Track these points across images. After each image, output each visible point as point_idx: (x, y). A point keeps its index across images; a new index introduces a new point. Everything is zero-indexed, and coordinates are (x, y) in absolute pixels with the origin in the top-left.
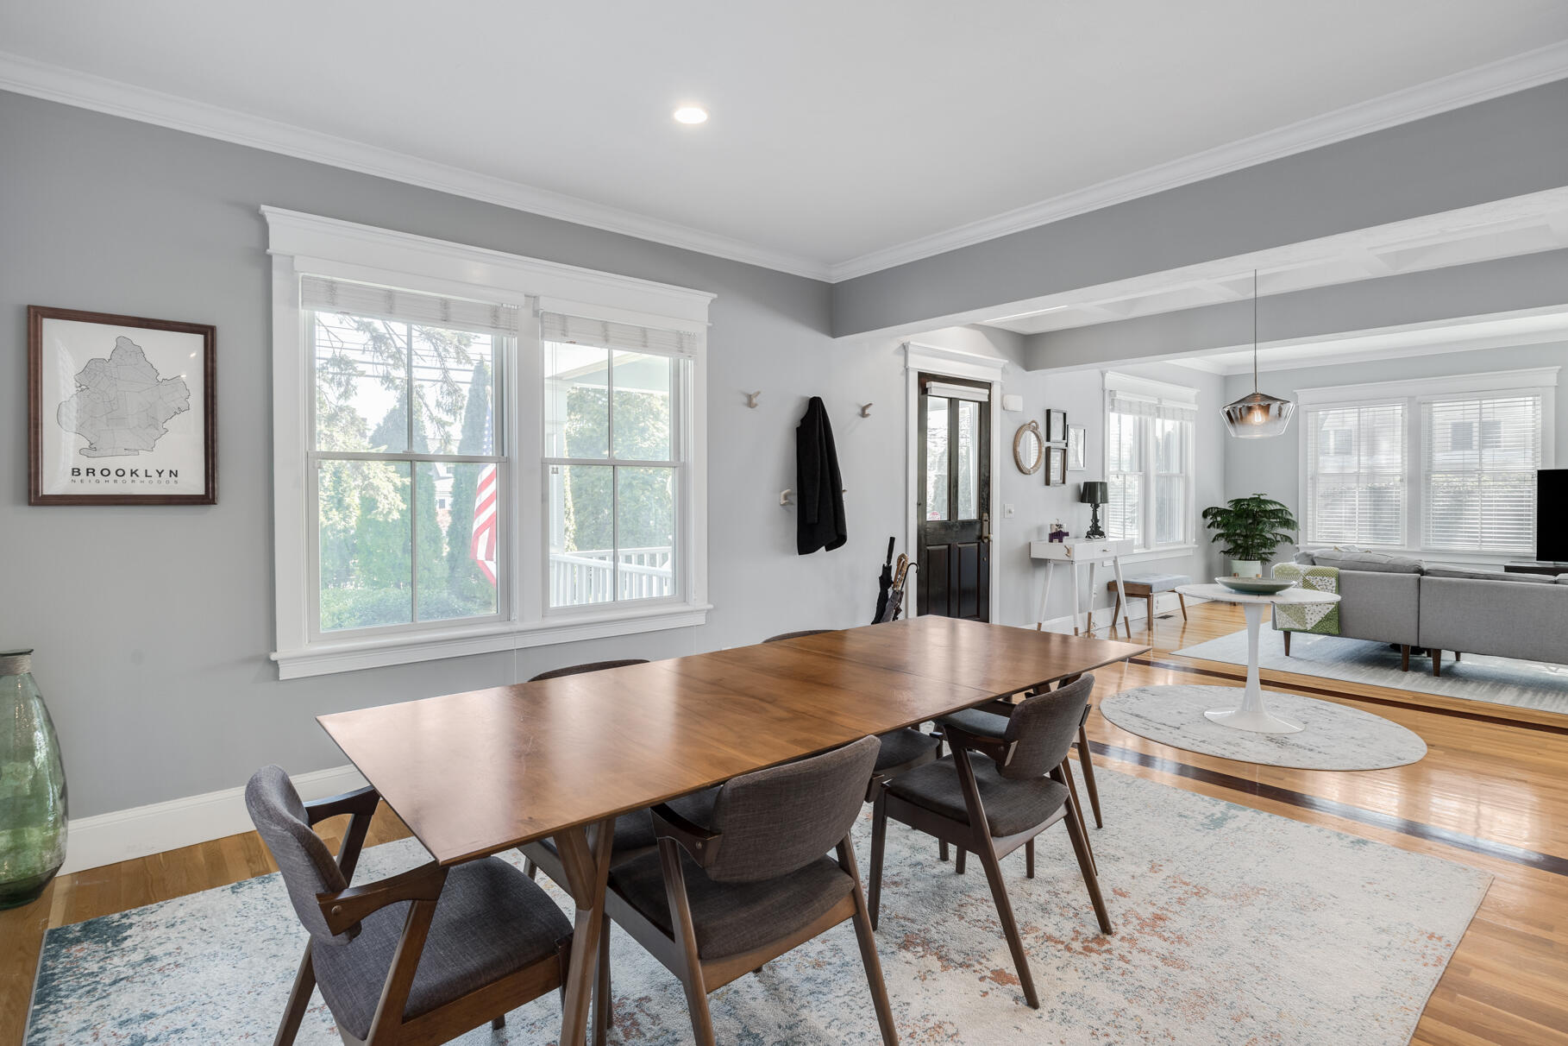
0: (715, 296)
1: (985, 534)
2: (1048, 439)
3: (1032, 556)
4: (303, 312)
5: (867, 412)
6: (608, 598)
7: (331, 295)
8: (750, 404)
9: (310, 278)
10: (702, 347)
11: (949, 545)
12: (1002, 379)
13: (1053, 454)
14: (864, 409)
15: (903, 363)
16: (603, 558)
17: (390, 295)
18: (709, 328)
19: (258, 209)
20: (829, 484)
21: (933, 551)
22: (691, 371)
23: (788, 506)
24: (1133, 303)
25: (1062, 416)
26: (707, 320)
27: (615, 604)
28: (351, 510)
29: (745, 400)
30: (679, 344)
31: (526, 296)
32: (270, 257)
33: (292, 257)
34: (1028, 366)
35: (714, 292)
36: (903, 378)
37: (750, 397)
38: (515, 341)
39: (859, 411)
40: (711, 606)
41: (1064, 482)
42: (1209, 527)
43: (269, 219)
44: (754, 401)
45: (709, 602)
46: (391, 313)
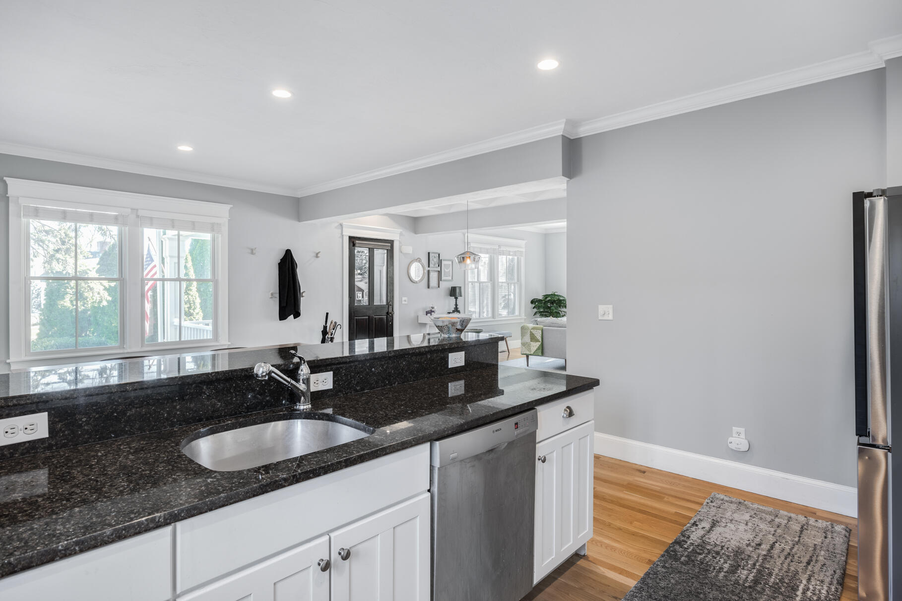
0: (232, 206)
1: (390, 311)
2: (429, 267)
3: (419, 322)
4: (24, 220)
5: (319, 255)
6: (178, 340)
7: (37, 213)
8: (252, 253)
9: (26, 206)
10: (225, 229)
11: (369, 316)
12: (400, 238)
13: (432, 274)
14: (317, 254)
15: (340, 232)
16: (207, 325)
17: (64, 212)
18: (229, 220)
19: (3, 178)
20: (292, 289)
21: (359, 319)
22: (220, 239)
23: (273, 299)
24: (451, 206)
25: (438, 256)
26: (228, 216)
27: (180, 342)
28: (88, 300)
29: (250, 251)
30: (212, 228)
31: (132, 209)
32: (8, 197)
33: (18, 198)
34: (416, 232)
35: (231, 204)
36: (341, 240)
37: (252, 250)
38: (127, 228)
39: (315, 255)
40: (230, 343)
41: (439, 287)
42: (534, 308)
43: (7, 182)
44: (254, 252)
45: (229, 342)
46: (65, 219)
